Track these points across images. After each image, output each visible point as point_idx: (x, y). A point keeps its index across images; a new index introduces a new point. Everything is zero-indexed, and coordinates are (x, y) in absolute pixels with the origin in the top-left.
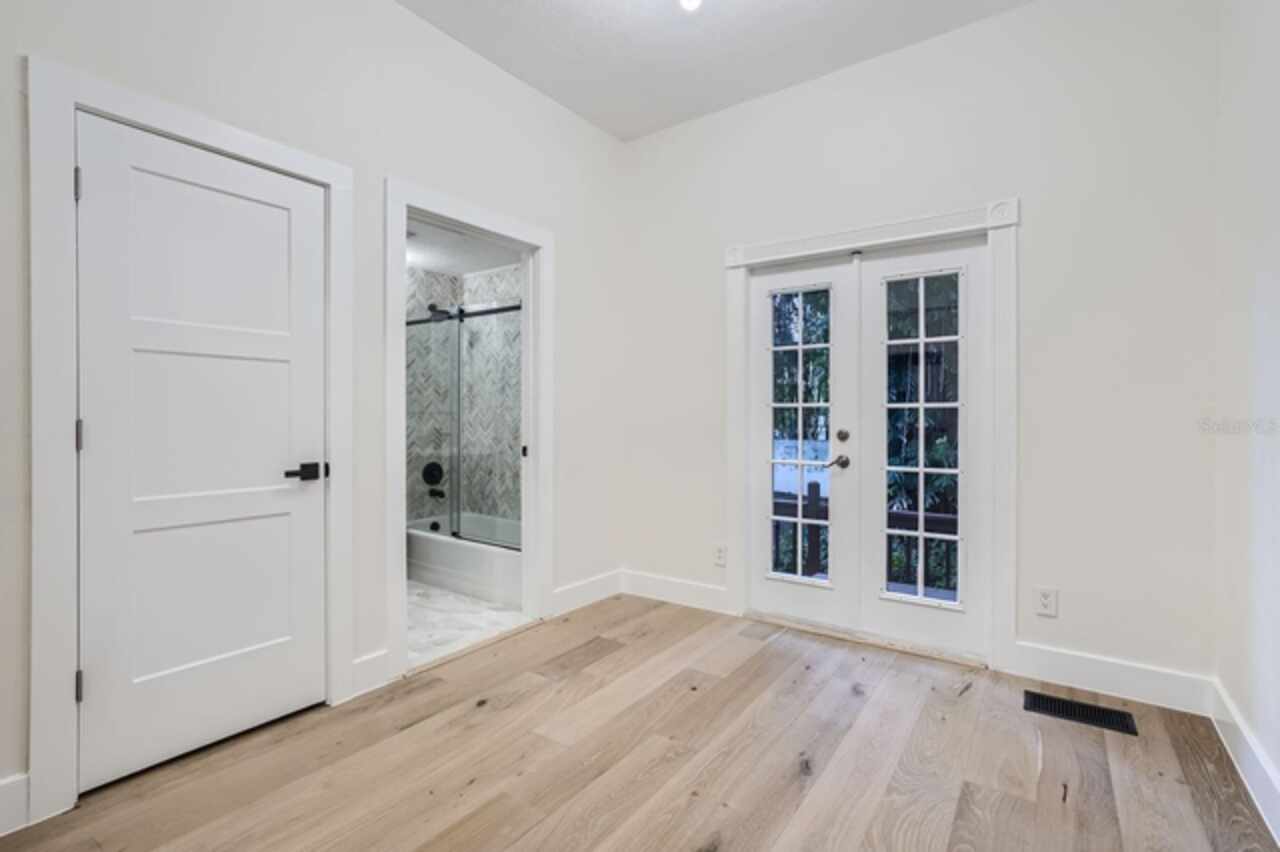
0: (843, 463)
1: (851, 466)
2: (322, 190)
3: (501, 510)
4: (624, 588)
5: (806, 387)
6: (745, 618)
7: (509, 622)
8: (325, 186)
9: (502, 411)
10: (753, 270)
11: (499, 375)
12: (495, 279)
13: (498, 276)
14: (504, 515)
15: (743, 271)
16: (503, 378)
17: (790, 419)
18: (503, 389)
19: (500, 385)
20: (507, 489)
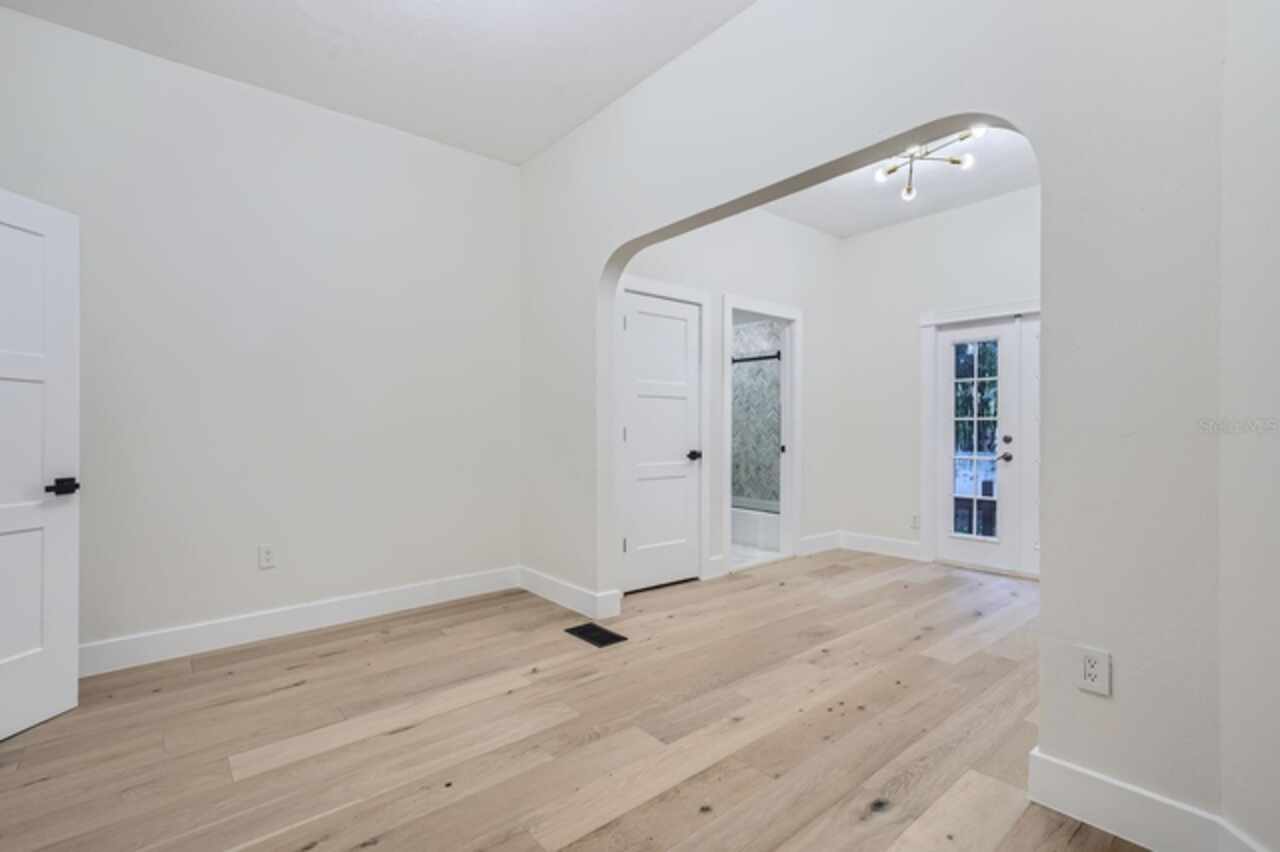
0: (1008, 458)
1: (1012, 462)
2: (697, 308)
3: (746, 493)
4: (843, 544)
5: (982, 400)
6: (934, 562)
7: (772, 556)
8: (699, 305)
9: (747, 425)
10: (940, 327)
11: (745, 399)
12: (742, 332)
13: (744, 330)
14: (749, 496)
15: (933, 329)
16: (747, 401)
17: (964, 430)
18: (748, 409)
19: (745, 405)
20: (751, 478)
